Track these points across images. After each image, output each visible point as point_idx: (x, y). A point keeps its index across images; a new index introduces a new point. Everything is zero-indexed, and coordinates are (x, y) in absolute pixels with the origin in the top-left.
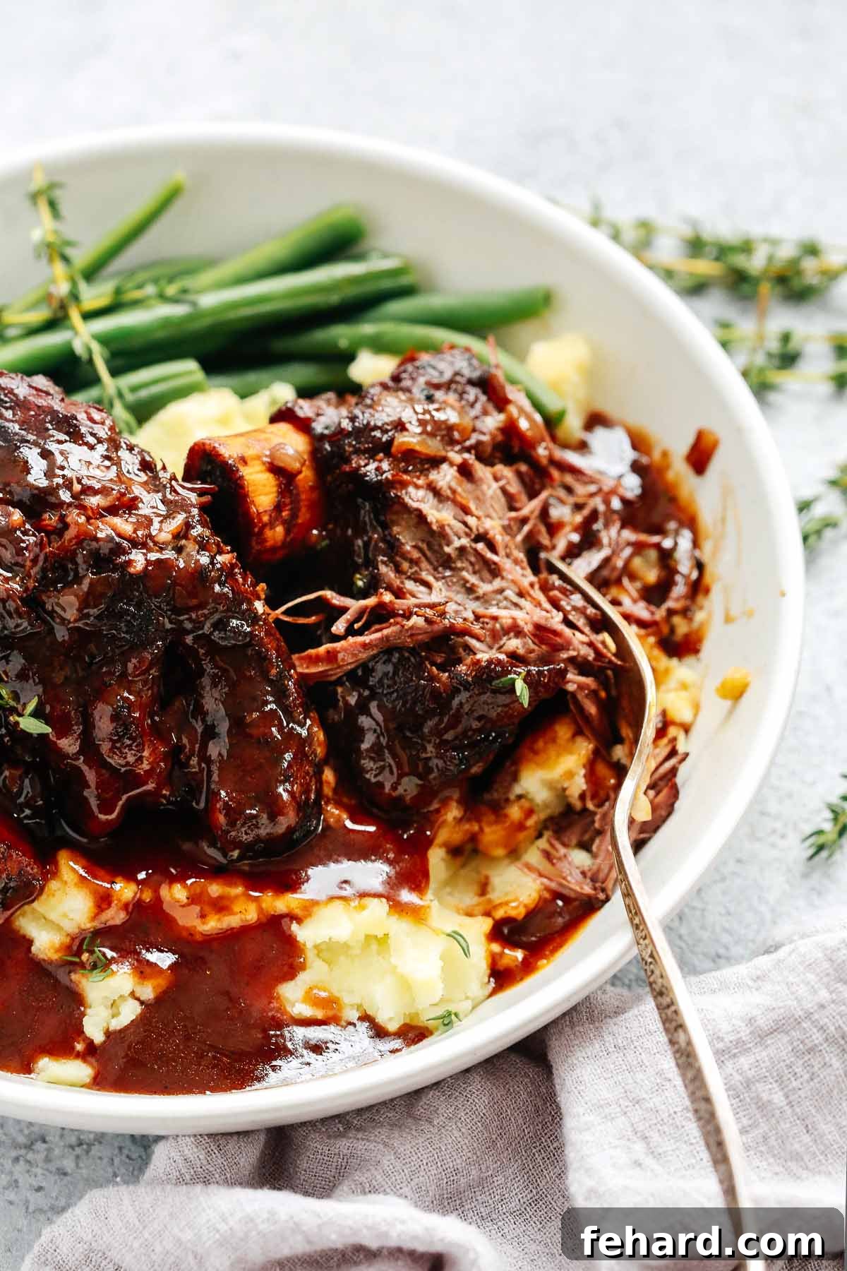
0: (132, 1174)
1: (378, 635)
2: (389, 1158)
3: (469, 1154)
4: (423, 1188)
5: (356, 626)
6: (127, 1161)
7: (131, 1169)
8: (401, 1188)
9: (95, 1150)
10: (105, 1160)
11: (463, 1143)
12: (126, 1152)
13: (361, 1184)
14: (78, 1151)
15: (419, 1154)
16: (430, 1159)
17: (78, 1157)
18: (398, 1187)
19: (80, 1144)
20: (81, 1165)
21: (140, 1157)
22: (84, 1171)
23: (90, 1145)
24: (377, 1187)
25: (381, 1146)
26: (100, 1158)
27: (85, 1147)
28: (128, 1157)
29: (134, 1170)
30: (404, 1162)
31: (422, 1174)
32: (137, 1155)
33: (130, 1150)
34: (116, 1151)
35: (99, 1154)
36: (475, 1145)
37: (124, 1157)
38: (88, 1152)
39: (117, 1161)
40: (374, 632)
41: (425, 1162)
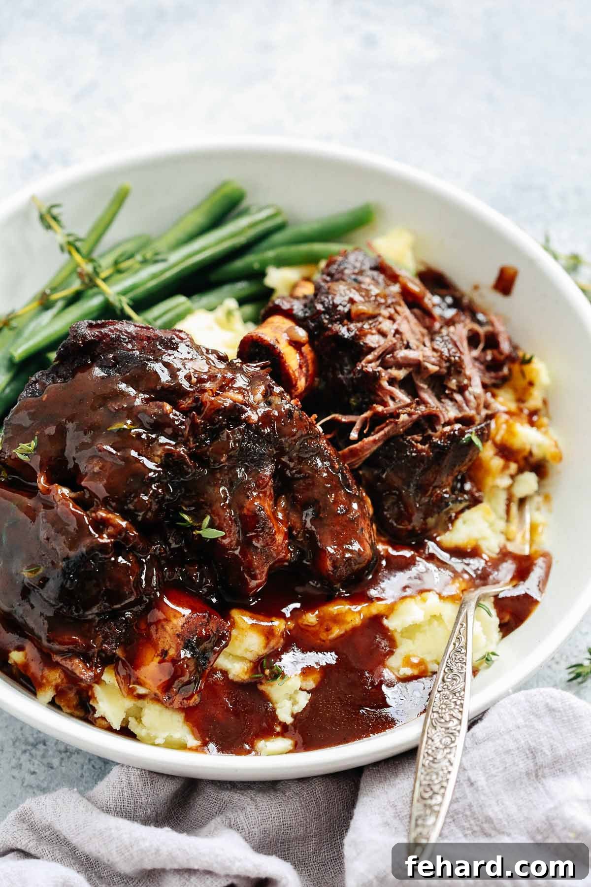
0: (93, 777)
1: (382, 433)
2: (251, 807)
3: (302, 820)
4: (267, 832)
5: (365, 431)
6: (92, 768)
7: (93, 773)
8: (253, 828)
9: (74, 757)
10: (79, 765)
11: (300, 811)
12: (92, 762)
13: (230, 819)
14: (64, 755)
15: (271, 811)
16: (277, 815)
17: (62, 759)
18: (252, 827)
19: (66, 751)
20: (63, 765)
21: (100, 768)
22: (64, 769)
23: (71, 753)
24: (239, 823)
25: (249, 799)
26: (76, 763)
27: (68, 753)
28: (93, 766)
29: (94, 775)
30: (260, 812)
31: (269, 823)
32: (99, 766)
33: (95, 762)
34: (87, 761)
35: (75, 760)
36: (307, 814)
37: (90, 767)
38: (69, 757)
39: (85, 767)
40: (378, 432)
41: (273, 816)
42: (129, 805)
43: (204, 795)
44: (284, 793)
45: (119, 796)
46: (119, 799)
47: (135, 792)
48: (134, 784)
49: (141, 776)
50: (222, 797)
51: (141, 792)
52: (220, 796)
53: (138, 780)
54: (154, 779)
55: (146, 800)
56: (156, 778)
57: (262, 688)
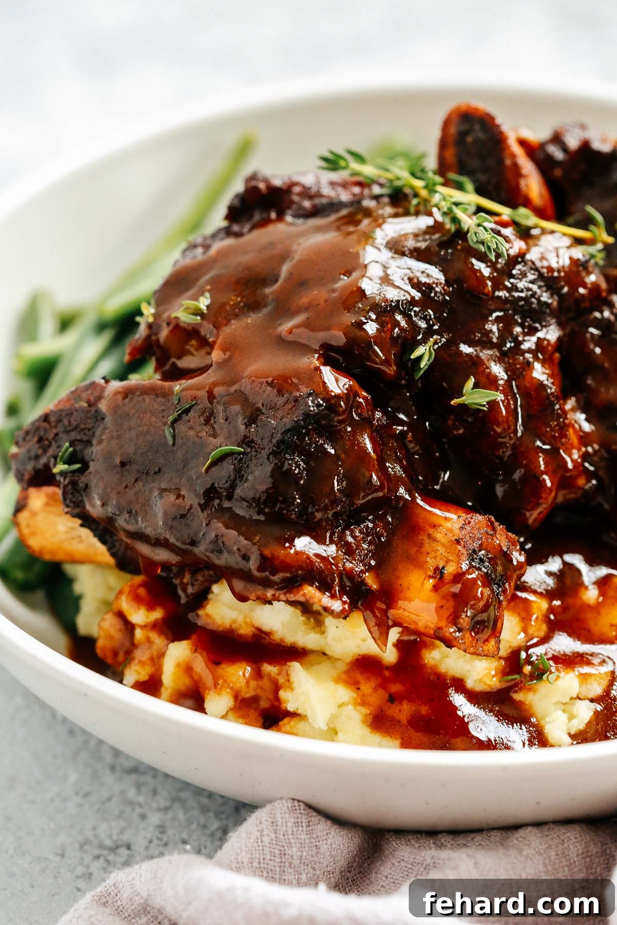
42: (272, 858)
43: (394, 861)
44: (520, 851)
45: (256, 845)
46: (257, 848)
47: (281, 836)
48: (279, 823)
49: (293, 810)
50: (421, 859)
51: (291, 837)
52: (419, 859)
53: (287, 815)
54: (313, 819)
55: (299, 853)
56: (315, 818)
57: (518, 697)
